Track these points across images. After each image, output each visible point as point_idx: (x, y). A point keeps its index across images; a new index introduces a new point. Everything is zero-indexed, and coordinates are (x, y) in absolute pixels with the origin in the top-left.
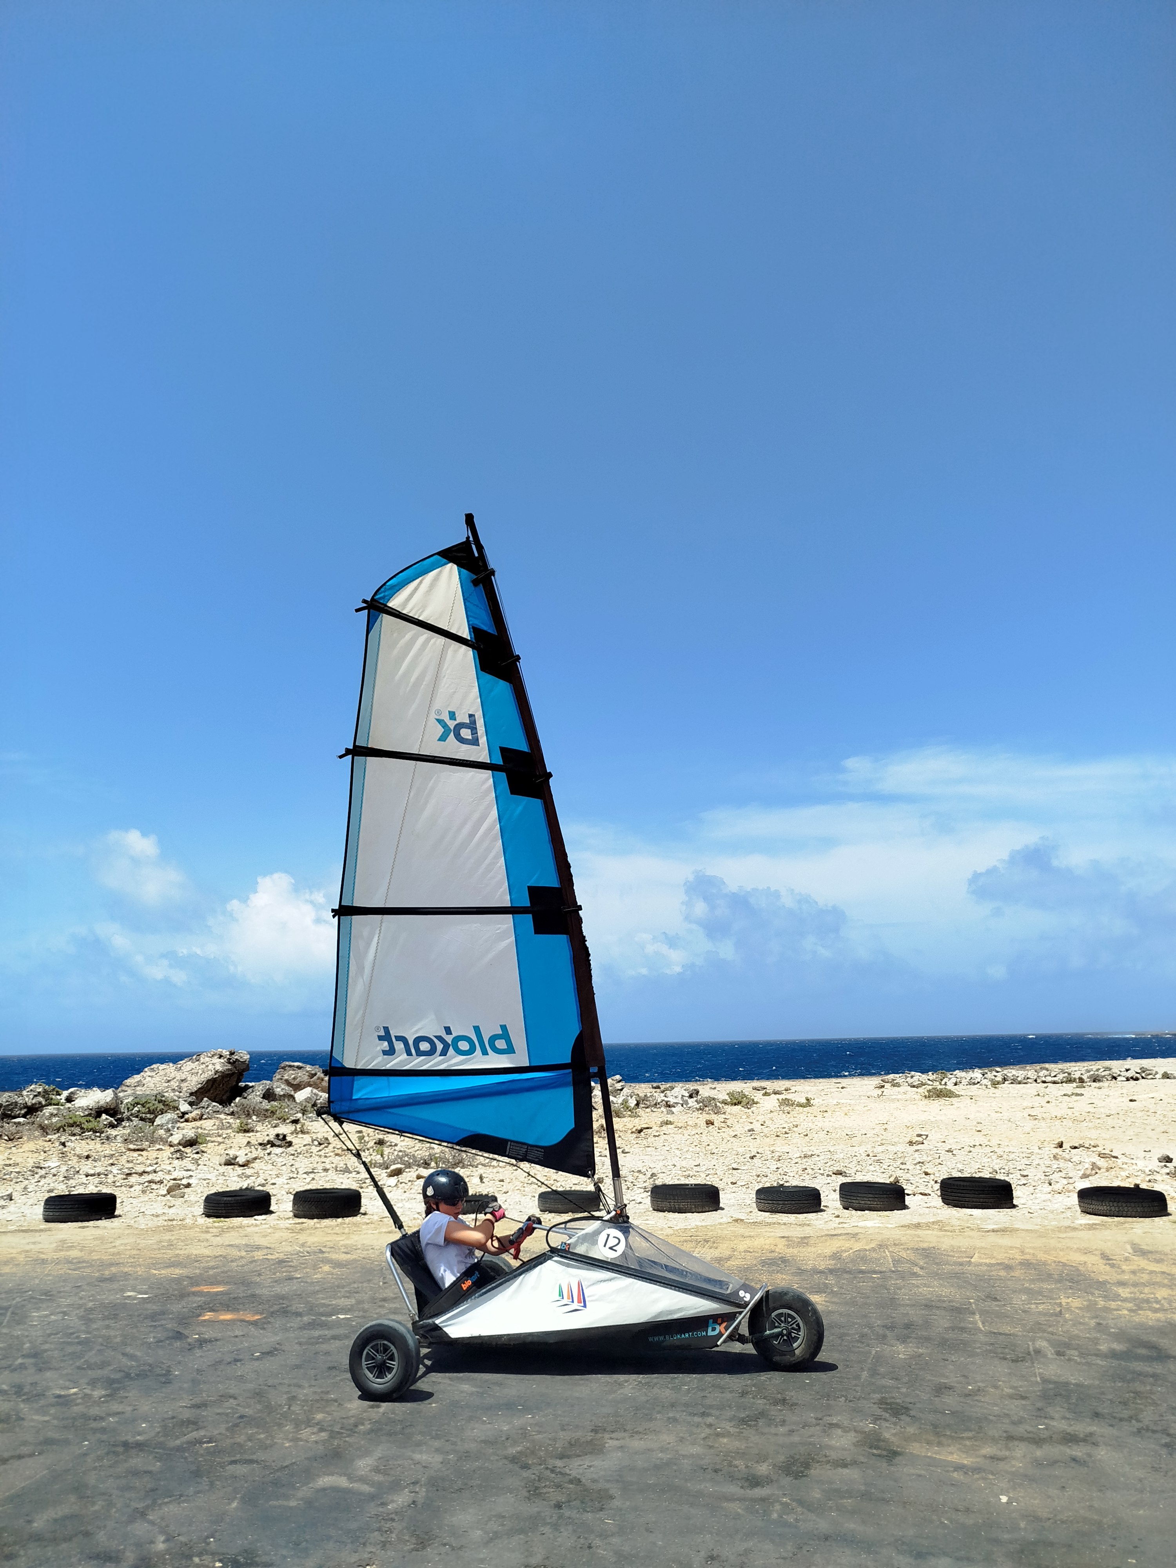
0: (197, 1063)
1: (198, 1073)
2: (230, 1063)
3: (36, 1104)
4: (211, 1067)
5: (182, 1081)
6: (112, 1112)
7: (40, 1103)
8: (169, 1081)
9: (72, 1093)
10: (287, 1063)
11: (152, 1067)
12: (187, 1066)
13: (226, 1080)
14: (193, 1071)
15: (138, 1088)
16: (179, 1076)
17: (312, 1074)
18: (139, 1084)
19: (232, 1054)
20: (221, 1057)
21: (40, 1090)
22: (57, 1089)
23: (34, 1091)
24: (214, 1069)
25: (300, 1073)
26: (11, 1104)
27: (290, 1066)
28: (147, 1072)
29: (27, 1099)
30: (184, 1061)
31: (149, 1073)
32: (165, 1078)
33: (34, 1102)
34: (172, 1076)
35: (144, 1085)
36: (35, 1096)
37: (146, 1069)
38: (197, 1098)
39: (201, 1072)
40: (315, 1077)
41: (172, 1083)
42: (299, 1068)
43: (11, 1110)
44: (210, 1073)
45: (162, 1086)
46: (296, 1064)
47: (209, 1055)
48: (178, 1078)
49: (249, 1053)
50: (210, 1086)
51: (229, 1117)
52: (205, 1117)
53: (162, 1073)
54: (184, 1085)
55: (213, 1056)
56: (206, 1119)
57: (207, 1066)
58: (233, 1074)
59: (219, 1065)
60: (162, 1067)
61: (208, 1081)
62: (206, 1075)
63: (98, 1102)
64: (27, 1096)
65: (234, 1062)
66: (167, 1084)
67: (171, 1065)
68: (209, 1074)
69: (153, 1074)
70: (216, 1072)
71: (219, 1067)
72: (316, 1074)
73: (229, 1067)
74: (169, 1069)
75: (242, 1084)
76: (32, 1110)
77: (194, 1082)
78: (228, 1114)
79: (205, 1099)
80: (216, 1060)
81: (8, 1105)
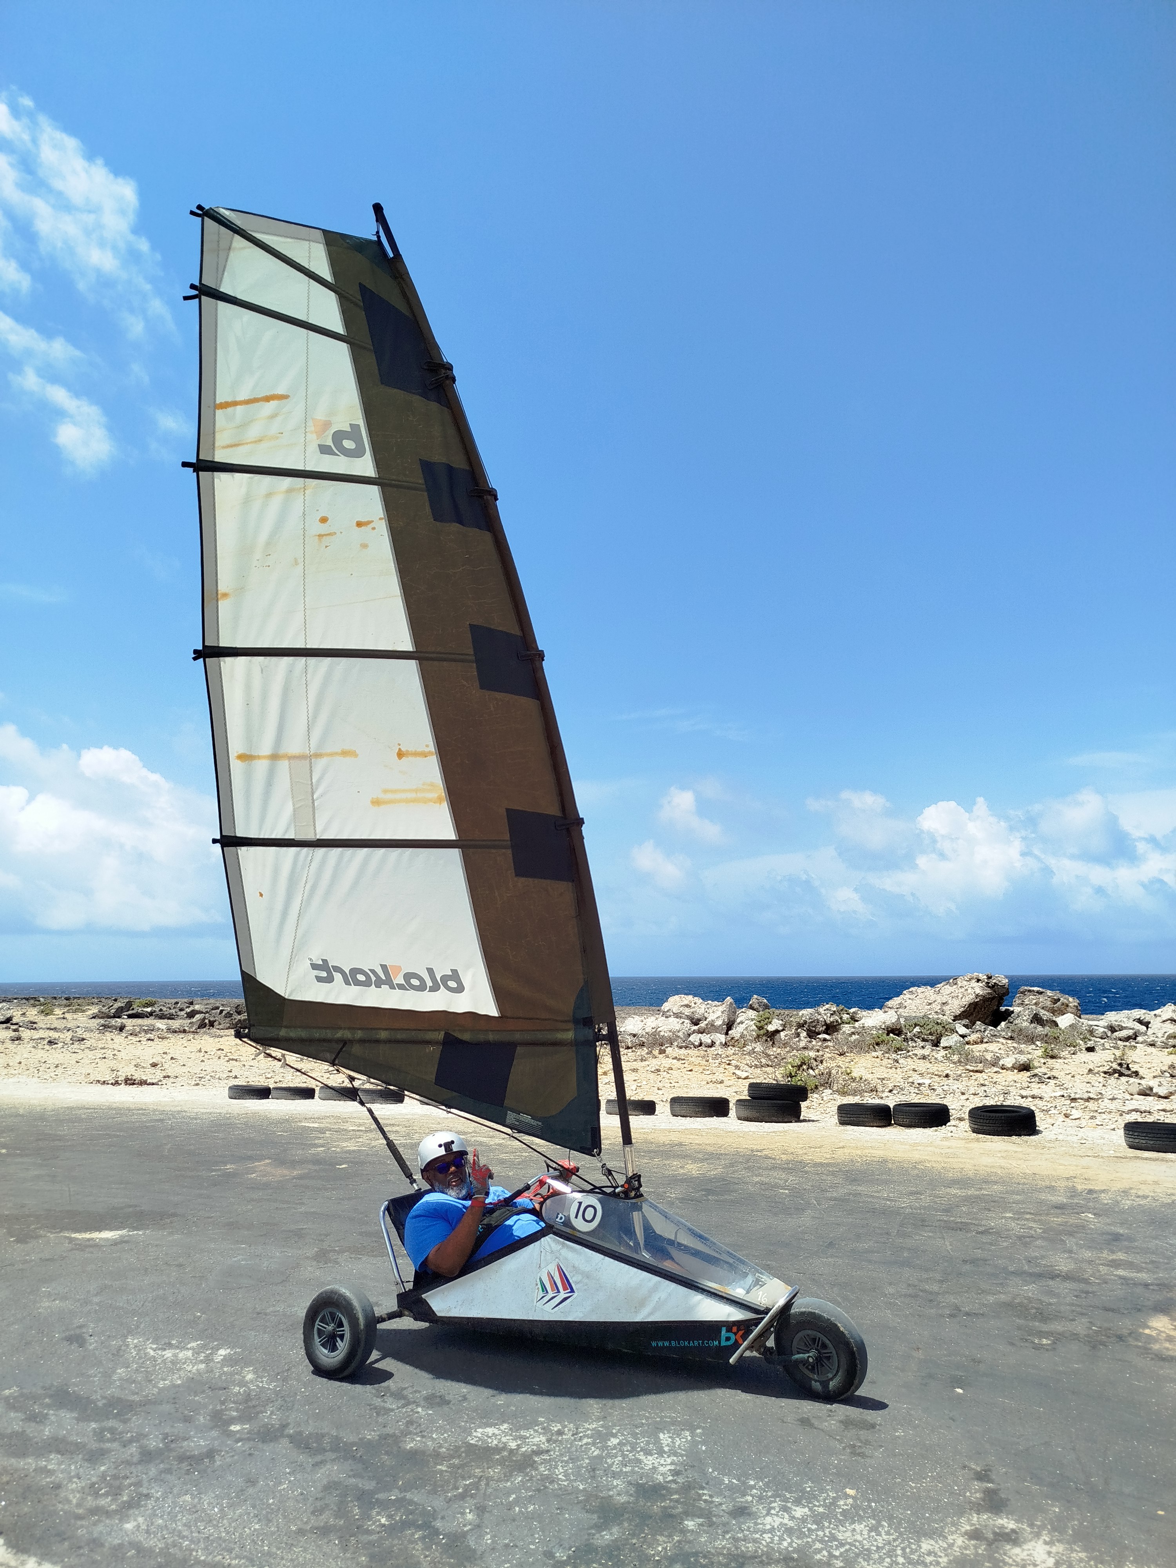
0: (955, 987)
1: (957, 996)
2: (989, 987)
3: (833, 1022)
4: (970, 990)
5: (944, 1004)
6: (897, 1032)
7: (837, 1021)
8: (930, 1004)
9: (854, 1013)
10: (1026, 988)
11: (910, 990)
12: (946, 989)
13: (987, 1003)
14: (952, 994)
15: (900, 1010)
16: (940, 999)
17: (1055, 1000)
18: (901, 1006)
19: (989, 978)
20: (978, 980)
21: (835, 1009)
22: (846, 1009)
23: (830, 1010)
24: (974, 993)
25: (1041, 998)
26: (814, 1022)
27: (1030, 991)
28: (906, 995)
29: (825, 1017)
30: (942, 985)
31: (908, 996)
32: (926, 1001)
33: (832, 1019)
34: (932, 998)
35: (906, 1007)
36: (832, 1014)
37: (905, 992)
38: (971, 1022)
39: (961, 996)
40: (1059, 1003)
41: (934, 1005)
42: (1040, 993)
43: (814, 1027)
44: (971, 997)
45: (924, 1010)
46: (1036, 989)
47: (966, 979)
48: (939, 1001)
49: (1006, 977)
50: (972, 1010)
51: (1009, 1042)
52: (985, 1040)
53: (921, 996)
54: (945, 1008)
55: (970, 980)
56: (987, 1042)
57: (967, 990)
58: (993, 998)
59: (978, 990)
60: (920, 990)
61: (970, 1004)
62: (967, 999)
63: (884, 1023)
64: (825, 1014)
65: (993, 986)
66: (929, 1007)
67: (929, 988)
68: (969, 998)
69: (913, 997)
70: (977, 996)
71: (979, 991)
72: (1059, 1000)
73: (989, 991)
74: (927, 992)
75: (1003, 1009)
76: (831, 1028)
77: (957, 1006)
78: (1007, 1039)
79: (978, 1023)
80: (974, 983)
81: (812, 1022)
